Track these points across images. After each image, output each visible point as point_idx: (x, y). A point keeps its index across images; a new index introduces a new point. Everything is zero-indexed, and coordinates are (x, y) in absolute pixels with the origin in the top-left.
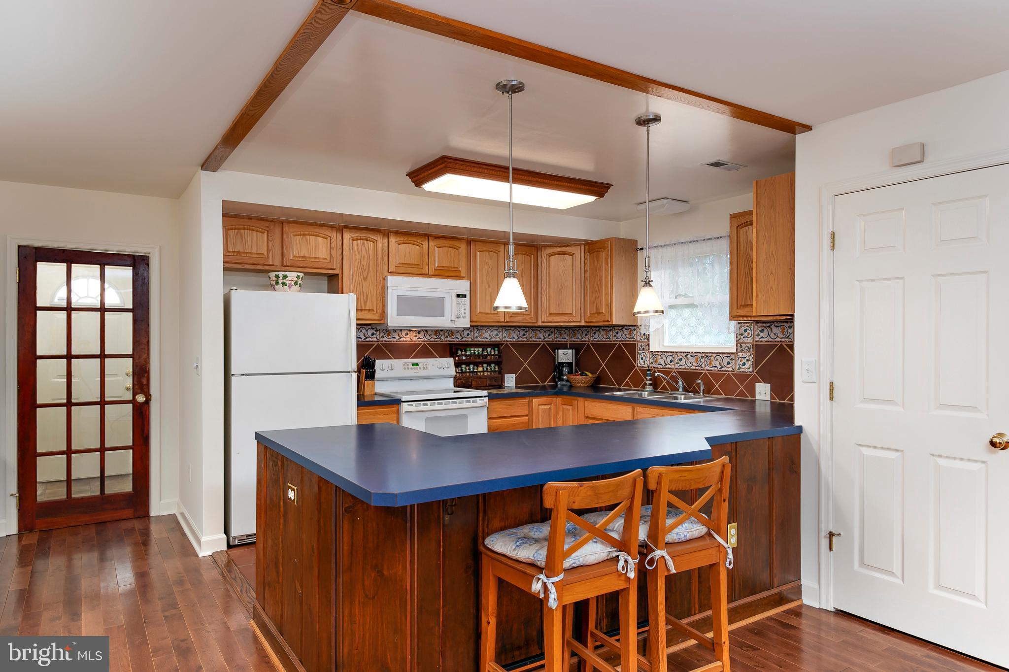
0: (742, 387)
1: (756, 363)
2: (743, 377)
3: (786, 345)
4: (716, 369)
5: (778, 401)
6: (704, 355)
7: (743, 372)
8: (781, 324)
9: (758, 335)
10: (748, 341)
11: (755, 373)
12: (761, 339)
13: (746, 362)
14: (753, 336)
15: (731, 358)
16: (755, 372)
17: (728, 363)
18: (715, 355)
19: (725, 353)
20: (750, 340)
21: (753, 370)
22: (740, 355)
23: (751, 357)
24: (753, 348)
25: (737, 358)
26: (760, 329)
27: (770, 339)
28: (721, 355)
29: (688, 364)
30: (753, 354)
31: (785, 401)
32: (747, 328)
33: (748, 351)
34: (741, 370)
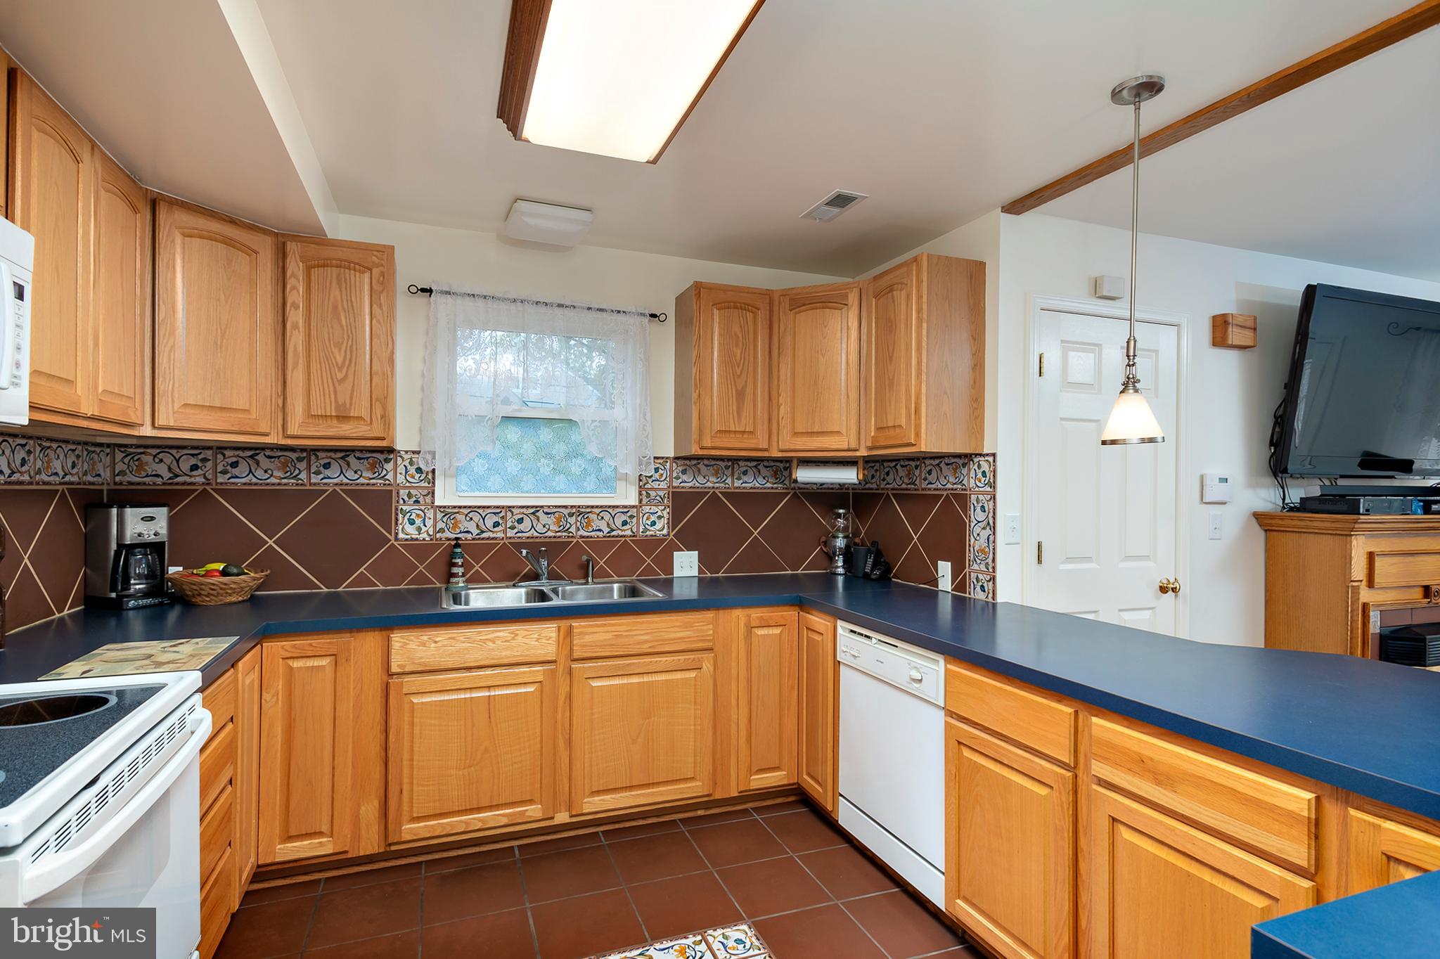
0: (649, 561)
1: (675, 519)
2: (650, 544)
3: (720, 492)
4: (600, 534)
5: (709, 575)
6: (574, 510)
7: (652, 536)
8: (713, 463)
9: (677, 478)
10: (660, 487)
11: (671, 536)
12: (682, 484)
13: (657, 521)
14: (668, 479)
15: (629, 514)
16: (672, 534)
17: (625, 523)
18: (597, 511)
19: (617, 507)
20: (663, 485)
21: (669, 532)
22: (647, 509)
23: (665, 513)
24: (668, 498)
25: (641, 515)
26: (680, 469)
27: (697, 485)
28: (610, 510)
29: (539, 528)
30: (669, 507)
31: (720, 575)
32: (658, 465)
33: (660, 503)
34: (648, 533)
